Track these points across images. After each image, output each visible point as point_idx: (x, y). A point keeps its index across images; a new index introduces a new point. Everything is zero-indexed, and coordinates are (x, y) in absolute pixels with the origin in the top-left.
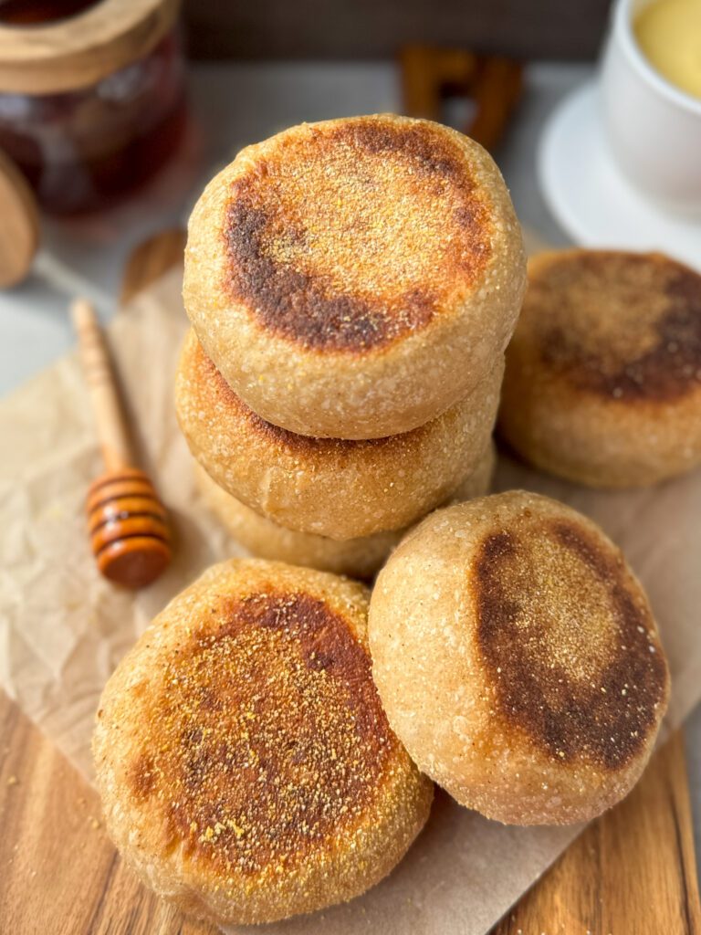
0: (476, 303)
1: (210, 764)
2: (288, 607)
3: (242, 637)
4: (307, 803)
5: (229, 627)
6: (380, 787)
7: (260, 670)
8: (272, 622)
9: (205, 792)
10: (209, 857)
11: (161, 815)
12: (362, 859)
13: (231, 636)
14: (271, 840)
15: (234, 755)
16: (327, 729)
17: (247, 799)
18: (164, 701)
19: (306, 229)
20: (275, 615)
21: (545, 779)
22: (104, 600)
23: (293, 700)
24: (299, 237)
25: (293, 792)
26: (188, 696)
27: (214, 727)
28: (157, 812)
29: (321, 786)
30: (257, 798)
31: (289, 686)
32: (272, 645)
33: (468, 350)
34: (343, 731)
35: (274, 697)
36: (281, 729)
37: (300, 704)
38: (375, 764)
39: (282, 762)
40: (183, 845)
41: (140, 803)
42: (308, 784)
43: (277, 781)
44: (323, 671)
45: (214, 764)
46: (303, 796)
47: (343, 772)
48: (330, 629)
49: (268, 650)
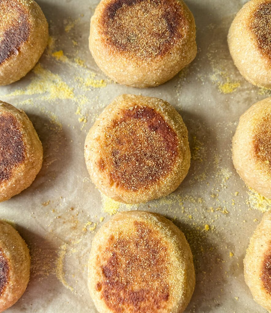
1: (121, 161)
2: (142, 112)
3: (128, 122)
4: (151, 171)
5: (124, 119)
6: (173, 166)
7: (134, 132)
8: (137, 116)
9: (121, 169)
10: (123, 187)
11: (108, 176)
13: (124, 122)
14: (141, 182)
15: (128, 158)
16: (156, 149)
17: (133, 171)
18: (106, 142)
20: (138, 114)
23: (145, 141)
25: (147, 168)
26: (113, 141)
27: (121, 150)
28: (106, 175)
29: (155, 166)
30: (137, 170)
31: (144, 137)
32: (138, 124)
34: (161, 150)
35: (139, 140)
36: (142, 150)
37: (147, 142)
38: (171, 159)
39: (143, 160)
40: (115, 184)
41: (101, 172)
42: (151, 166)
43: (142, 165)
44: (154, 132)
45: (123, 161)
46: (150, 169)
47: (162, 162)
48: (156, 118)
49: (136, 126)
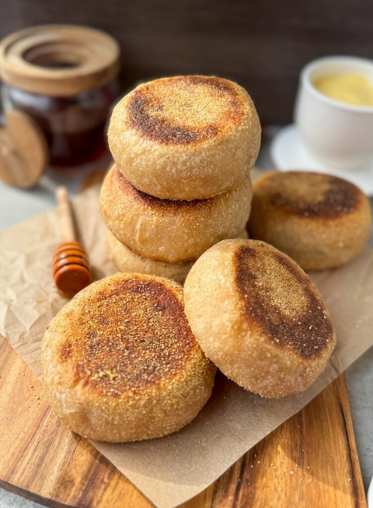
0: (237, 131)
1: (100, 347)
2: (145, 285)
3: (121, 296)
4: (148, 366)
5: (116, 291)
6: (185, 362)
7: (129, 310)
8: (137, 290)
9: (97, 359)
10: (95, 386)
11: (73, 368)
12: (175, 397)
13: (116, 295)
14: (128, 381)
15: (113, 344)
16: (160, 336)
17: (117, 362)
18: (80, 319)
19: (164, 106)
20: (139, 287)
21: (269, 351)
22: (56, 300)
23: (144, 323)
24: (161, 108)
25: (141, 361)
26: (93, 318)
27: (104, 331)
28: (71, 366)
29: (156, 359)
30: (123, 362)
31: (143, 317)
32: (136, 300)
33: (233, 151)
34: (169, 337)
35: (135, 321)
36: (137, 334)
37: (147, 325)
38: (183, 352)
39: (136, 348)
40: (82, 382)
41: (63, 362)
42: (149, 358)
43: (133, 355)
44: (160, 312)
45: (103, 347)
46: (146, 363)
47: (167, 354)
48: (165, 295)
49: (134, 302)
